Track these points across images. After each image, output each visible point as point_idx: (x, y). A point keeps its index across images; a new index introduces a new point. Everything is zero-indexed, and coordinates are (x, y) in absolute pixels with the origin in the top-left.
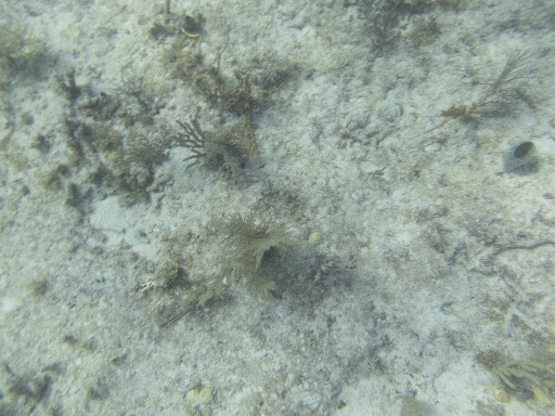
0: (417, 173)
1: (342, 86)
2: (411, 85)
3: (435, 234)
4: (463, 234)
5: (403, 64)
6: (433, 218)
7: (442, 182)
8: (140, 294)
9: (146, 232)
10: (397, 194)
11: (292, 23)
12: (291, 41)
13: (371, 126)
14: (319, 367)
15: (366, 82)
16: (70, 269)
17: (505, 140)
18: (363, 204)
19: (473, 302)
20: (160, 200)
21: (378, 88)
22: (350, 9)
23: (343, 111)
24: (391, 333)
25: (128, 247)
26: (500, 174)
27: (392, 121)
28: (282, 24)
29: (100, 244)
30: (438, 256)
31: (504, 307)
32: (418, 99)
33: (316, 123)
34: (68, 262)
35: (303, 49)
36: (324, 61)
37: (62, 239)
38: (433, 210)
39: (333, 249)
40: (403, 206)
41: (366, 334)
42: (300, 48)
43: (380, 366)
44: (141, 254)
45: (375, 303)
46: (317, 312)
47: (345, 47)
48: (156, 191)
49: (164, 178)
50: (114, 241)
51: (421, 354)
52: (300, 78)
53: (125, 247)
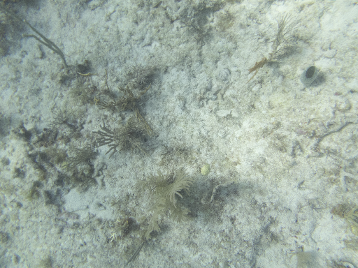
0: (253, 106)
1: (188, 70)
2: (229, 54)
3: (277, 141)
4: (294, 135)
5: (220, 44)
6: (272, 132)
7: (270, 107)
8: (111, 244)
9: (101, 203)
10: (245, 124)
11: (144, 44)
12: (147, 54)
13: (215, 87)
14: (236, 252)
15: (202, 63)
16: (62, 244)
17: (299, 69)
18: (227, 138)
19: (317, 176)
20: (102, 180)
21: (210, 63)
22: (175, 23)
23: (194, 85)
24: (273, 214)
25: (94, 216)
26: (304, 90)
27: (226, 80)
28: (138, 47)
29: (75, 221)
30: (284, 155)
31: (337, 173)
32: (237, 61)
33: (180, 98)
34: (60, 240)
35: (156, 57)
36: (171, 60)
37: (52, 227)
38: (270, 127)
39: (218, 173)
40: (252, 130)
41: (258, 220)
42: (154, 57)
43: (274, 238)
44: (103, 218)
45: (256, 198)
46: (222, 217)
47: (181, 46)
48: (98, 175)
49: (100, 166)
50: (84, 216)
51: (297, 221)
52: (161, 74)
53: (91, 217)
